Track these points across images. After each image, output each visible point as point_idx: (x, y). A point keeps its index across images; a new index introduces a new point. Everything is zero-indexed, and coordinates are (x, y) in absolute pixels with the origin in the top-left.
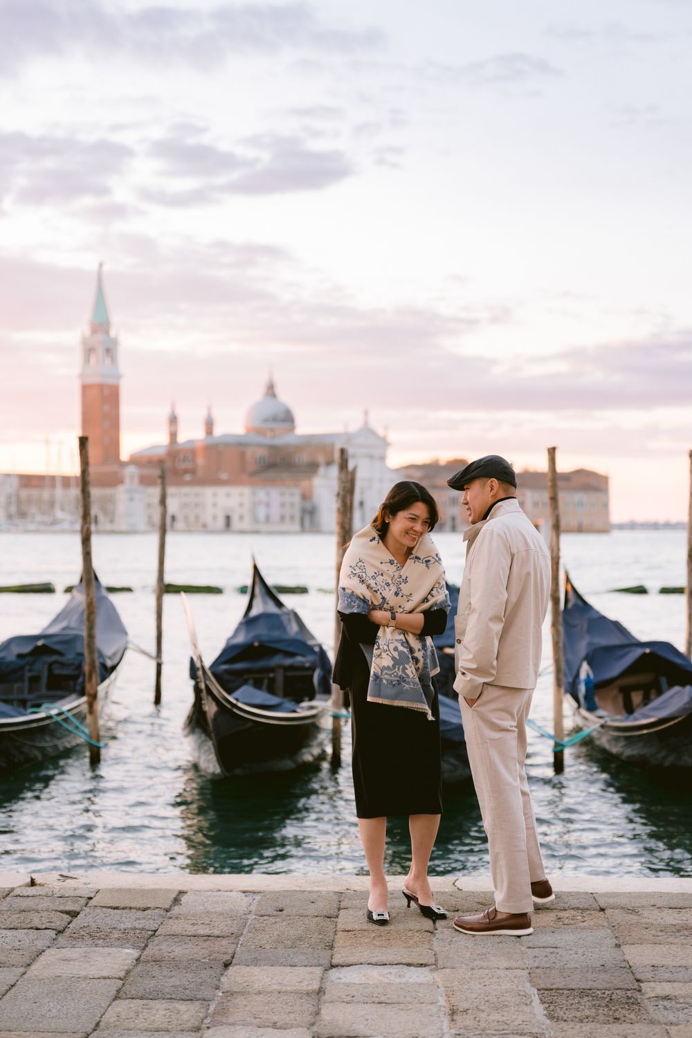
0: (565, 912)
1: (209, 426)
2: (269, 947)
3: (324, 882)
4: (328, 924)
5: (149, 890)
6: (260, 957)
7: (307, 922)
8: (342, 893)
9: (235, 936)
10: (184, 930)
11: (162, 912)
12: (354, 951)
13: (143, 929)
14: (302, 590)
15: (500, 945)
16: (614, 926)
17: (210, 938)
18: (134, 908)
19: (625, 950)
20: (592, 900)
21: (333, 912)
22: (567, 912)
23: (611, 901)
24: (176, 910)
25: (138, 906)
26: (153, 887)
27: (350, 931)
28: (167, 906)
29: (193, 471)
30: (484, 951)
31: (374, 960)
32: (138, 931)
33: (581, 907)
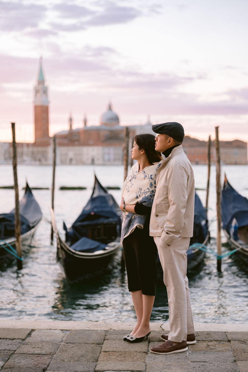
0: (211, 342)
1: (85, 122)
2: (67, 361)
3: (100, 325)
4: (98, 348)
5: (18, 329)
6: (61, 366)
7: (88, 347)
8: (107, 331)
9: (51, 354)
10: (28, 350)
11: (21, 341)
12: (107, 363)
13: (9, 350)
14: (118, 188)
15: (178, 360)
16: (234, 350)
17: (40, 355)
18: (8, 339)
19: (238, 364)
20: (225, 336)
21: (101, 342)
22: (212, 342)
23: (234, 336)
24: (28, 340)
25: (10, 338)
26: (20, 327)
27: (107, 352)
28: (24, 338)
29: (78, 140)
30: (170, 363)
31: (115, 369)
32: (6, 351)
33: (219, 339)
